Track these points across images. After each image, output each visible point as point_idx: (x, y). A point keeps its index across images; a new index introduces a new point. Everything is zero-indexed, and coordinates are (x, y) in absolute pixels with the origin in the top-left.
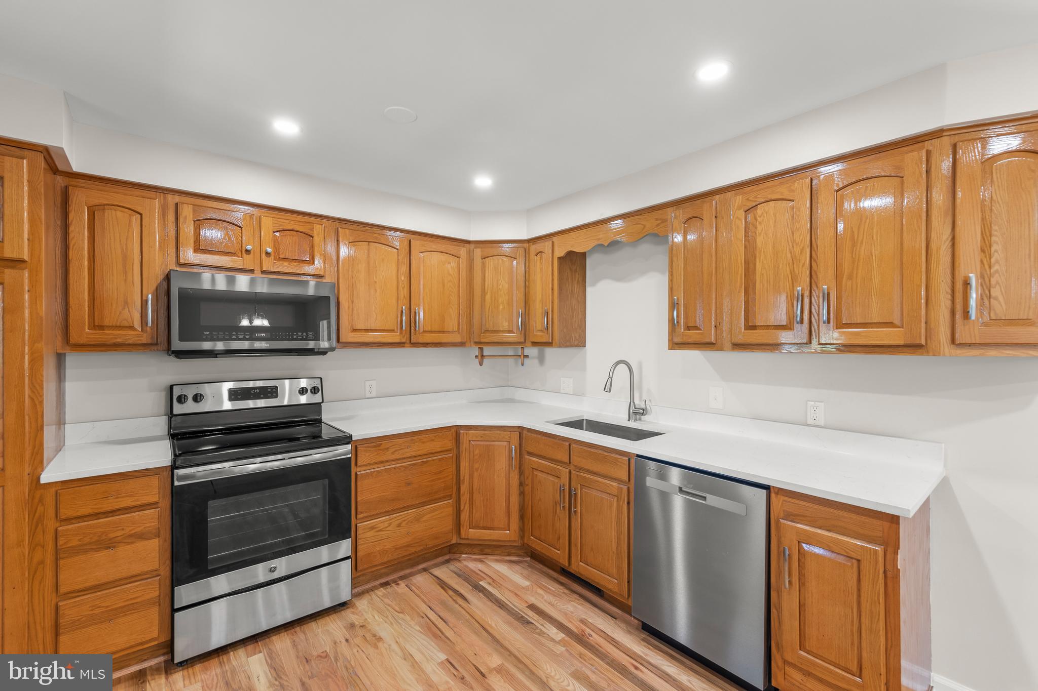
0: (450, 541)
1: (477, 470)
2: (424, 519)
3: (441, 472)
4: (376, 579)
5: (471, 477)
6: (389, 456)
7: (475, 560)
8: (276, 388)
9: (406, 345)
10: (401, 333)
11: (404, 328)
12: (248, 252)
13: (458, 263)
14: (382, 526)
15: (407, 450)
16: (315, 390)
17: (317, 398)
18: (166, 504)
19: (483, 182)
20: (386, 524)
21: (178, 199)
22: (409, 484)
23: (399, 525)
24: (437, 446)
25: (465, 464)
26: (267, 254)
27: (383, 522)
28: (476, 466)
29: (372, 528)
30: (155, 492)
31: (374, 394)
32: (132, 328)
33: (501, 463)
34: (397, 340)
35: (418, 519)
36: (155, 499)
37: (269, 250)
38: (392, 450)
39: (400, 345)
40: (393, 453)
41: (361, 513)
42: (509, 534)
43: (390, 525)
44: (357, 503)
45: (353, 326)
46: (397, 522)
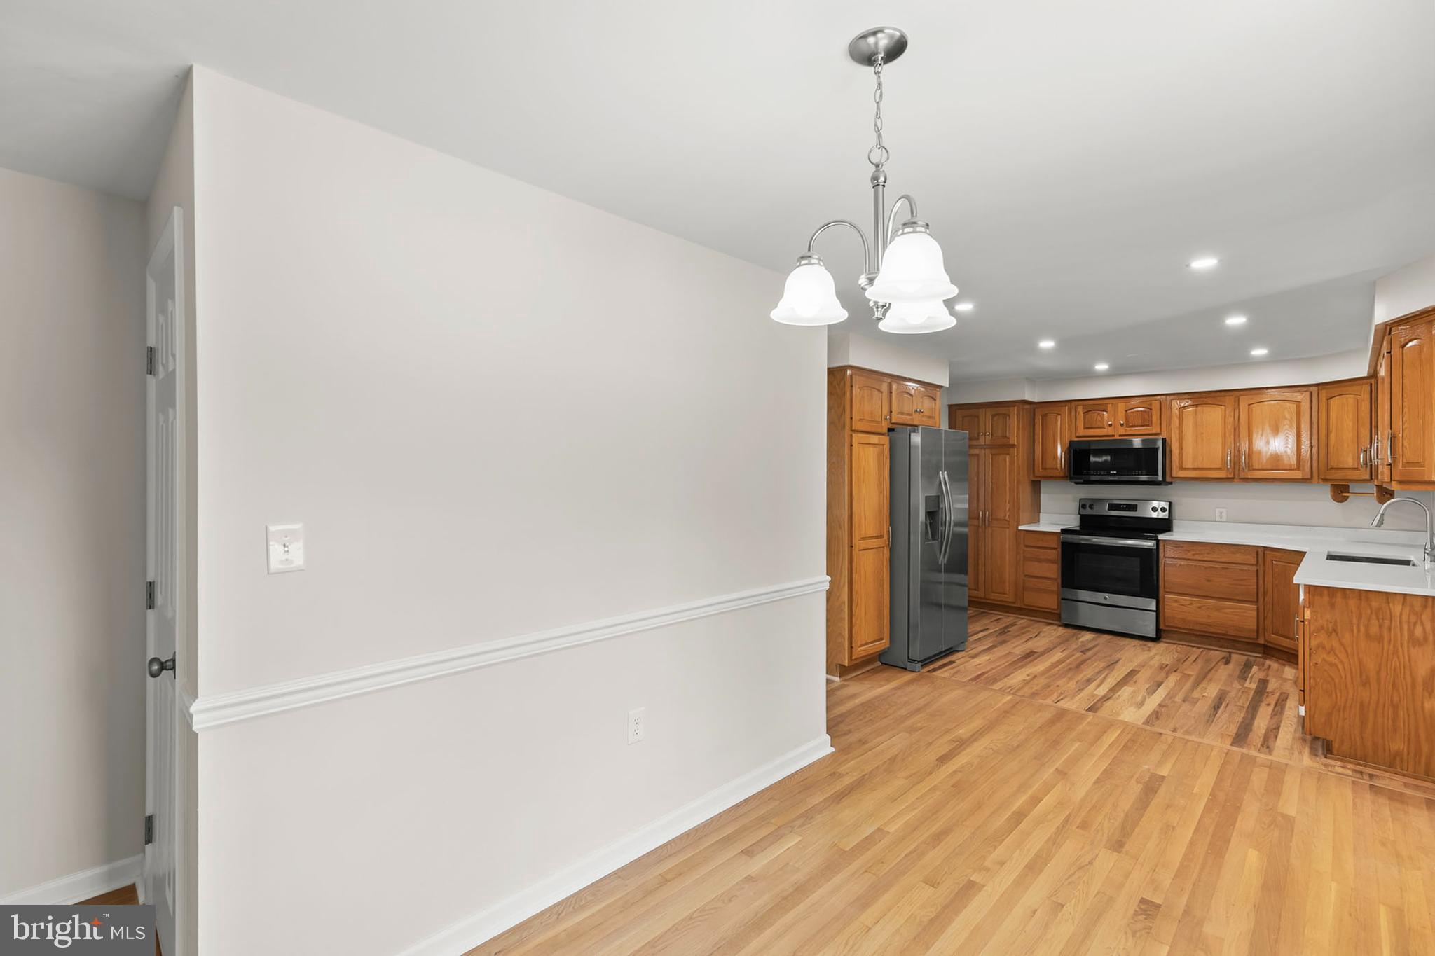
0: (1256, 639)
1: (1277, 584)
2: (1226, 611)
3: (1242, 580)
4: (1186, 641)
5: (1272, 590)
6: (1189, 555)
8: (1136, 505)
9: (1235, 480)
10: (1228, 471)
11: (1229, 467)
12: (1110, 425)
13: (1298, 407)
14: (1183, 602)
15: (1206, 555)
16: (1163, 510)
17: (1165, 515)
18: (1060, 550)
19: (1259, 352)
20: (1188, 603)
21: (1077, 403)
22: (1209, 581)
23: (1200, 607)
24: (1240, 558)
25: (1268, 579)
26: (1122, 425)
27: (1185, 600)
28: (1276, 582)
29: (1176, 601)
30: (1055, 543)
32: (1057, 469)
34: (1224, 476)
35: (1218, 609)
36: (1056, 547)
37: (1122, 422)
38: (1192, 552)
39: (1228, 480)
40: (1194, 555)
41: (1168, 588)
43: (1191, 604)
44: (1164, 581)
45: (1182, 466)
46: (1199, 605)
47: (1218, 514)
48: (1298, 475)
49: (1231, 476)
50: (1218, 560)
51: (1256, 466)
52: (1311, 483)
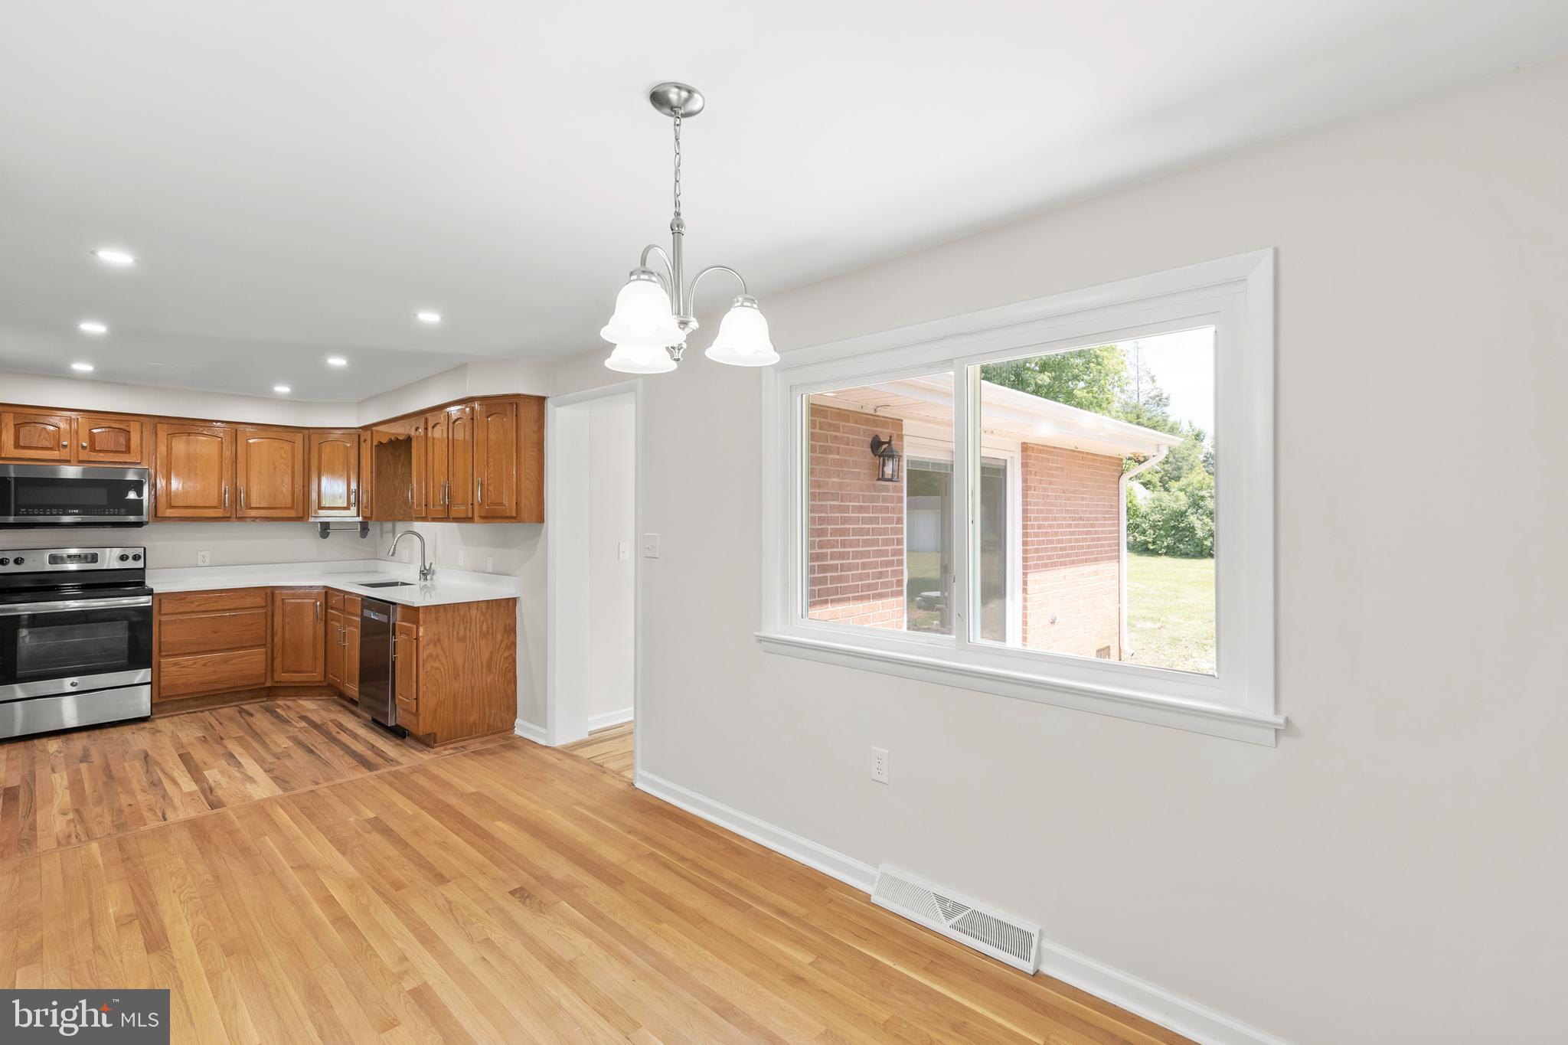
0: (264, 684)
1: (289, 623)
2: (233, 661)
3: (252, 624)
5: (283, 628)
6: (194, 607)
7: (289, 700)
8: (96, 554)
9: (230, 519)
10: (224, 510)
11: (227, 505)
12: (65, 446)
13: (293, 448)
14: (184, 664)
16: (136, 558)
17: (140, 564)
19: (282, 389)
20: (191, 663)
22: (216, 632)
23: (205, 665)
24: (249, 602)
25: (278, 619)
26: (83, 447)
27: (187, 660)
28: (288, 620)
29: (176, 664)
31: (208, 563)
33: (309, 618)
34: (222, 515)
35: (226, 661)
37: (85, 444)
38: (196, 604)
39: (225, 519)
40: (198, 606)
41: (164, 651)
42: (317, 676)
43: (195, 663)
44: (160, 643)
45: (170, 503)
46: (203, 662)
47: (200, 558)
48: (292, 514)
49: (229, 515)
50: (226, 607)
51: (254, 505)
52: (303, 521)
